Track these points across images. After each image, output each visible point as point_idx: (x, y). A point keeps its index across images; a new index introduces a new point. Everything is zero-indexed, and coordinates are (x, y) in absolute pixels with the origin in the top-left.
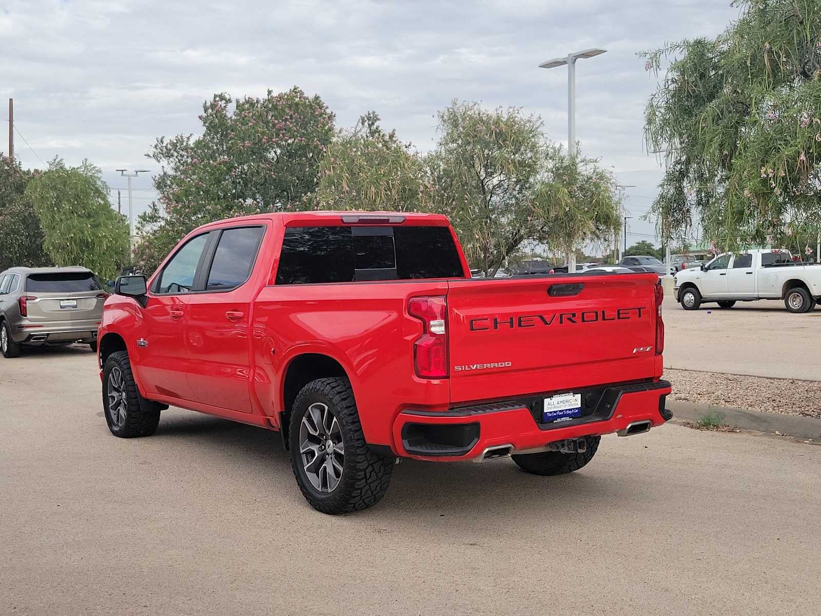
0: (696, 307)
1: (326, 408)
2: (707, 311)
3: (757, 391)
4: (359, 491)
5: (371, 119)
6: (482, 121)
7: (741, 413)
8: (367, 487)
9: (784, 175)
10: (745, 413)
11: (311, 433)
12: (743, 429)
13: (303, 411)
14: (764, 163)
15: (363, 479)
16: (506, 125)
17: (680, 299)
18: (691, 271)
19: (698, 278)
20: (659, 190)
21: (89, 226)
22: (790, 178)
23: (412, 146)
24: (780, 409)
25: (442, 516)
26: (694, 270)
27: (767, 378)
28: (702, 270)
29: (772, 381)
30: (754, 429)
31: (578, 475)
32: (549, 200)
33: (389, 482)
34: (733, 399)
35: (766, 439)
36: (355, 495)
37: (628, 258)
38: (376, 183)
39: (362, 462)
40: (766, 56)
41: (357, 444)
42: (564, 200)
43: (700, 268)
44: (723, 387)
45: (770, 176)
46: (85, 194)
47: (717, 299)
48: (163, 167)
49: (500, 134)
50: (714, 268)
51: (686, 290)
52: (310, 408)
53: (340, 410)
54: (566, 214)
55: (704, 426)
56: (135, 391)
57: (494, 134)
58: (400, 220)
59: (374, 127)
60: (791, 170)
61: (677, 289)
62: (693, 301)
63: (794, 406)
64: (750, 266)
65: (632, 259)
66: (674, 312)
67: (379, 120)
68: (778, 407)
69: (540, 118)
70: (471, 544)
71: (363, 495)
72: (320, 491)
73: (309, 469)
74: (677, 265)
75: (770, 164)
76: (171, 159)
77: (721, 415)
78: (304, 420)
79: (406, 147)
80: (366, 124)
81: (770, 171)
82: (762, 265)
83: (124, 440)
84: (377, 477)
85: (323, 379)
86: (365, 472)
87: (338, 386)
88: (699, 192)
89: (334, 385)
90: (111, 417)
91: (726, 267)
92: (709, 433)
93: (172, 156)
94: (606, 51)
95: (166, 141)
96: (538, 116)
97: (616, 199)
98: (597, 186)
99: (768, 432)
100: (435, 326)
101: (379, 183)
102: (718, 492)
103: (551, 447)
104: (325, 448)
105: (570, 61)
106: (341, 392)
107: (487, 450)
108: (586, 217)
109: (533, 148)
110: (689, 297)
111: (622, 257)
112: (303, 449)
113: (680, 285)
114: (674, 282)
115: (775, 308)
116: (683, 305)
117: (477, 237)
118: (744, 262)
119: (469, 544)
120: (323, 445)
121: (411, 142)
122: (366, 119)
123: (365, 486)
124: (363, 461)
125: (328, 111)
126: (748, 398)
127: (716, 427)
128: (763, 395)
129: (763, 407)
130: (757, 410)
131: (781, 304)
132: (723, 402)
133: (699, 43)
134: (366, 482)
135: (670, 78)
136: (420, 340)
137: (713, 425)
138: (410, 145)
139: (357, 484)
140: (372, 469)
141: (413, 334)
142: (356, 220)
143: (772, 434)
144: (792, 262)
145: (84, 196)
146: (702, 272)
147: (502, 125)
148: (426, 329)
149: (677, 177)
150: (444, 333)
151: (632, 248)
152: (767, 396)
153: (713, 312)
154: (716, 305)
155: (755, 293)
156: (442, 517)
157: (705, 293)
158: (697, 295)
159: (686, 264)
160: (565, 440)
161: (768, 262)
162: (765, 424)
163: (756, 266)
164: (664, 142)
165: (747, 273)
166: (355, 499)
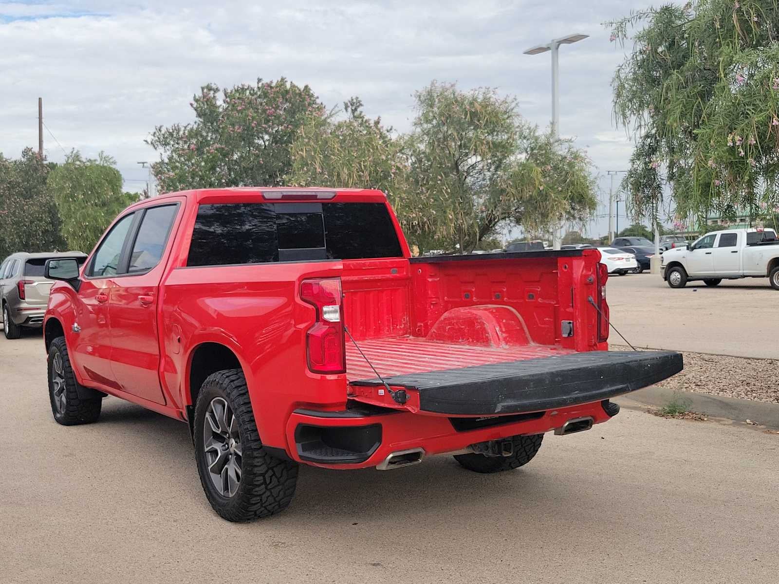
0: (682, 285)
1: (226, 403)
2: (693, 289)
3: (731, 372)
4: (258, 498)
5: (354, 105)
6: (456, 101)
7: (709, 400)
8: (268, 493)
9: (755, 142)
10: (715, 399)
11: (214, 430)
12: (712, 417)
13: (206, 407)
14: (731, 130)
15: (262, 484)
16: (480, 105)
17: (667, 278)
18: (678, 250)
19: (684, 257)
20: (628, 166)
21: (103, 214)
22: (762, 148)
23: (393, 130)
24: (754, 395)
25: (356, 524)
26: (680, 250)
27: (745, 358)
28: (688, 249)
29: (750, 361)
30: (724, 416)
31: (522, 472)
32: (522, 180)
33: (295, 486)
34: (704, 383)
35: (734, 429)
36: (254, 502)
37: (620, 239)
38: (348, 164)
39: (260, 466)
40: (734, 16)
41: (254, 445)
42: (538, 179)
43: (685, 248)
44: (697, 368)
45: (737, 144)
46: (99, 185)
47: (703, 278)
48: (161, 154)
49: (474, 115)
50: (700, 248)
51: (672, 269)
52: (212, 403)
53: (236, 407)
54: (540, 193)
55: (669, 413)
56: (73, 378)
57: (469, 115)
58: (332, 195)
59: (357, 113)
60: (761, 136)
61: (663, 268)
62: (679, 280)
63: (769, 391)
64: (735, 245)
65: (624, 240)
66: (661, 290)
67: (361, 105)
68: (752, 391)
69: (515, 99)
70: (374, 565)
71: (263, 502)
72: (223, 494)
73: (213, 470)
74: (667, 246)
75: (738, 131)
76: (168, 147)
77: (689, 401)
78: (207, 415)
79: (388, 131)
80: (349, 110)
81: (737, 138)
82: (747, 244)
83: (65, 428)
84: (278, 482)
85: (225, 371)
86: (264, 476)
87: (238, 379)
88: (671, 167)
89: (233, 378)
90: (55, 403)
91: (711, 246)
92: (674, 421)
93: (169, 144)
94: (588, 36)
95: (163, 131)
96: (514, 97)
97: (591, 178)
98: (571, 165)
99: (738, 422)
100: (329, 312)
101: (351, 165)
102: (673, 495)
103: (474, 450)
104: (228, 448)
105: (553, 47)
106: (240, 386)
107: (391, 456)
108: (561, 197)
109: (508, 129)
110: (676, 276)
111: (615, 237)
112: (207, 447)
113: (666, 264)
114: (661, 262)
115: (760, 285)
116: (670, 283)
117: (451, 217)
118: (729, 241)
119: (371, 564)
120: (227, 444)
121: (392, 127)
122: (349, 104)
123: (264, 493)
124: (262, 465)
125: (318, 101)
126: (720, 381)
127: (682, 414)
128: (737, 377)
129: (735, 391)
130: (728, 396)
131: (766, 281)
132: (693, 386)
133: (667, 10)
134: (266, 488)
135: (638, 50)
136: (313, 329)
137: (679, 412)
138: (391, 129)
139: (254, 490)
140: (273, 473)
141: (305, 322)
142: (279, 196)
143: (743, 423)
144: (776, 240)
145: (99, 187)
146: (688, 251)
147: (476, 105)
148: (319, 315)
149: (648, 151)
150: (338, 321)
151: (626, 230)
152: (741, 379)
153: (699, 290)
154: (702, 283)
155: (740, 272)
156: (355, 526)
157: (691, 271)
158: (684, 274)
159: (676, 244)
160: (488, 441)
161: (753, 241)
162: (737, 411)
163: (741, 246)
164: (632, 115)
165: (732, 252)
166: (256, 506)
